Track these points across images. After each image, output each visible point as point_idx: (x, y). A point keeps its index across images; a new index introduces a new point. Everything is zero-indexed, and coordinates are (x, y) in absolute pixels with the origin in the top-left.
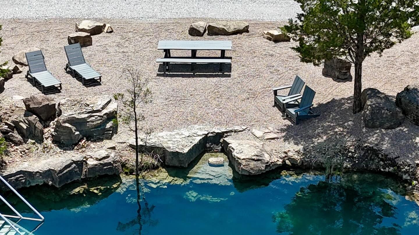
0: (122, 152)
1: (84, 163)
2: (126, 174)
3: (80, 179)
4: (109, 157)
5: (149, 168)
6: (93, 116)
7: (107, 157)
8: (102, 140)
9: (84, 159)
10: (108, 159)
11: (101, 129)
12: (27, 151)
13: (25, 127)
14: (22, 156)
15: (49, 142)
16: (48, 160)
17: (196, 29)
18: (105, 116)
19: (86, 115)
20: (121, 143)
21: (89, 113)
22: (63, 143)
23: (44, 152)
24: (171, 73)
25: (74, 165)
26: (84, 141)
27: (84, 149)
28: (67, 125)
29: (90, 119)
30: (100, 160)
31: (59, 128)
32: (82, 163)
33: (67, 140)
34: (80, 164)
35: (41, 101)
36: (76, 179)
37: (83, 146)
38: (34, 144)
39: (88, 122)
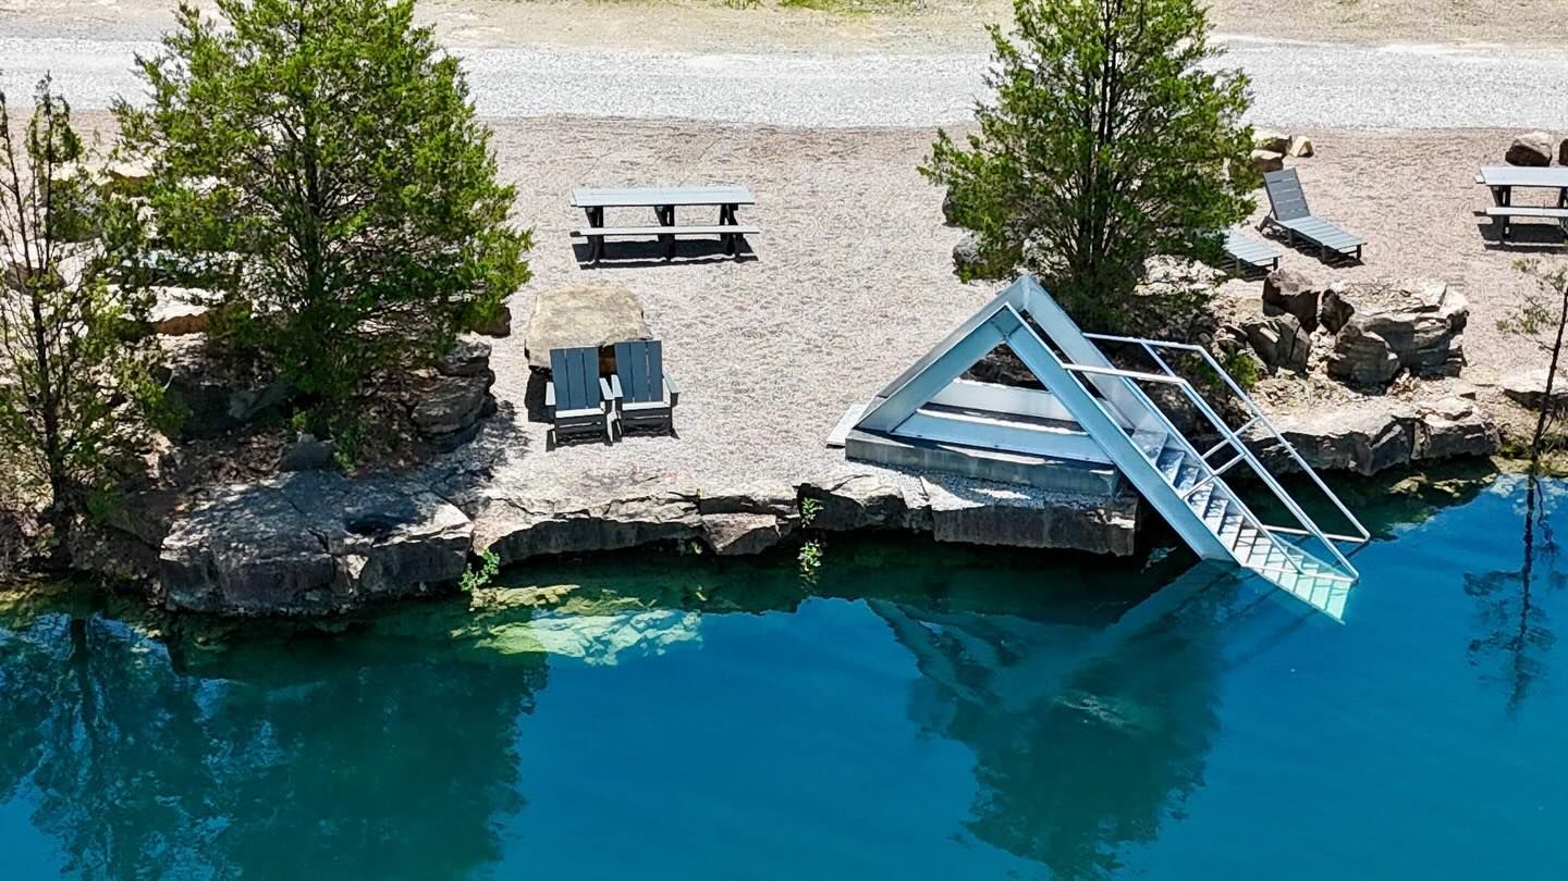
0: (1490, 406)
1: (1417, 424)
2: (1506, 456)
3: (1407, 462)
4: (1471, 413)
5: (1556, 447)
6: (1426, 319)
7: (1467, 414)
8: (1442, 377)
9: (1418, 416)
10: (1469, 418)
11: (1440, 351)
12: (1280, 393)
13: (1275, 340)
14: (1273, 404)
15: (1320, 375)
16: (1337, 414)
17: (1531, 150)
18: (1449, 322)
19: (1413, 317)
20: (1484, 386)
21: (1416, 310)
22: (1355, 380)
23: (1320, 397)
24: (1517, 244)
25: (1398, 428)
26: (1406, 375)
27: (1410, 394)
28: (1373, 335)
29: (1422, 325)
30: (1456, 418)
31: (1352, 343)
32: (1413, 425)
33: (1370, 371)
34: (1409, 425)
35: (1296, 282)
36: (1399, 460)
37: (1406, 389)
38: (1292, 378)
39: (1417, 332)
